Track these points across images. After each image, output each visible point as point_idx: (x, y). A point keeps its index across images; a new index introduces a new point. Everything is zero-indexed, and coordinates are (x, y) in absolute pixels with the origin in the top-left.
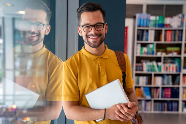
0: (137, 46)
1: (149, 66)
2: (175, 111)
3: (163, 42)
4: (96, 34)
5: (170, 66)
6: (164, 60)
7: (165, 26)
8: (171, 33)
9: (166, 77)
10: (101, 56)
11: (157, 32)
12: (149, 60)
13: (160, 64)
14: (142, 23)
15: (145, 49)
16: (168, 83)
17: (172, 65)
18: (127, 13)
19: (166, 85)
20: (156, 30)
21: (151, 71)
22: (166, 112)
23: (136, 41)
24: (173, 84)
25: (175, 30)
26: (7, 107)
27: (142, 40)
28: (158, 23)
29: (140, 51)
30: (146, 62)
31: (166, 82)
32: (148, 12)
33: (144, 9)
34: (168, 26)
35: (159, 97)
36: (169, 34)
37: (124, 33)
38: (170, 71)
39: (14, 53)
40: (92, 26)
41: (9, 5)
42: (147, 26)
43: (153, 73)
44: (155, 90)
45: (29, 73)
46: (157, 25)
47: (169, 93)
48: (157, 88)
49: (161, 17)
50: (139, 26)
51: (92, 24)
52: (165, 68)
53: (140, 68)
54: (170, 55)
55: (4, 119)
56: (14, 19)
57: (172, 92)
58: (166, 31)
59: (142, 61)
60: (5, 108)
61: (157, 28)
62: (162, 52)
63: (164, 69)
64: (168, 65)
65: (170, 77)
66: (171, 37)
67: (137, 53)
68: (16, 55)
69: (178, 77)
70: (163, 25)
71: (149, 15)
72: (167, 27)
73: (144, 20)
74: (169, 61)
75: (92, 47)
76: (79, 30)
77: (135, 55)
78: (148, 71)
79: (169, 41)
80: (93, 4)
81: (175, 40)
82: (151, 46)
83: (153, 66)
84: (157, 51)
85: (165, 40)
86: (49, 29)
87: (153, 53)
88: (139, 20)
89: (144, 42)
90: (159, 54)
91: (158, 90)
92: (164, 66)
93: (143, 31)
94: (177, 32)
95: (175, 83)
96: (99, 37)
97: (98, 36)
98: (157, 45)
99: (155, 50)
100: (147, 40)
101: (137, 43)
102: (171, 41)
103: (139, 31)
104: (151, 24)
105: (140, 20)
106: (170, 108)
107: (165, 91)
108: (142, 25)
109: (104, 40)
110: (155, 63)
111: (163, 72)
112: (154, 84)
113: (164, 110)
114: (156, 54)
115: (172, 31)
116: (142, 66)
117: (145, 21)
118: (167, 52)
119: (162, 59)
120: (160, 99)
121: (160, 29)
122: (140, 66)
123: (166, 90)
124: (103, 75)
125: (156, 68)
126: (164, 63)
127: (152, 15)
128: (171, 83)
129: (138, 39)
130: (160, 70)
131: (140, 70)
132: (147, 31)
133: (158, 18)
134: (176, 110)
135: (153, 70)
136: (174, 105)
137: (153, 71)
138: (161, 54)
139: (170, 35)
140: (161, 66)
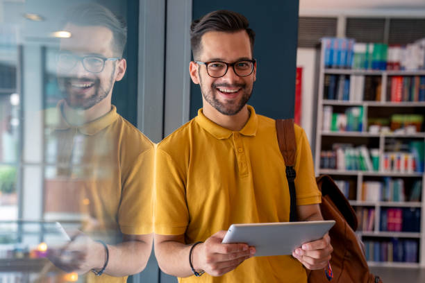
0: (323, 111)
1: (350, 157)
2: (411, 261)
3: (382, 102)
4: (235, 84)
5: (399, 159)
6: (386, 144)
7: (389, 67)
8: (402, 83)
9: (391, 184)
10: (241, 132)
11: (369, 79)
12: (350, 145)
13: (375, 153)
14: (335, 60)
15: (342, 120)
16: (396, 198)
17: (403, 156)
18: (302, 36)
19: (391, 201)
20: (367, 76)
21: (357, 169)
22: (390, 264)
23: (321, 101)
24: (408, 199)
25: (411, 77)
26: (26, 249)
27: (335, 98)
28: (371, 59)
29: (329, 124)
30: (344, 150)
31: (389, 195)
32: (349, 34)
33: (341, 27)
34: (396, 67)
35: (373, 229)
36: (397, 86)
37: (295, 82)
38: (399, 170)
39: (45, 126)
40: (229, 65)
41: (34, 17)
42: (346, 67)
43: (360, 174)
44: (365, 212)
45: (77, 172)
46: (370, 65)
47: (398, 220)
48: (370, 208)
49: (380, 46)
50: (329, 66)
51: (229, 59)
52: (389, 163)
53: (330, 162)
54: (400, 133)
55: (20, 275)
56: (44, 50)
57: (403, 217)
58: (390, 77)
59: (335, 146)
60: (22, 250)
61: (370, 72)
62: (382, 125)
63: (386, 165)
64: (394, 156)
65: (400, 183)
66: (403, 92)
67: (323, 129)
68: (49, 131)
69: (418, 184)
70: (384, 65)
71: (352, 41)
72: (393, 69)
73: (339, 53)
74: (398, 145)
75: (224, 113)
76: (193, 70)
77: (319, 133)
78: (350, 168)
79: (397, 100)
80: (234, 16)
81: (410, 99)
82: (356, 112)
83: (361, 158)
84: (370, 124)
85: (389, 98)
86: (122, 67)
87: (360, 128)
88: (328, 53)
89: (339, 102)
90: (374, 131)
91: (372, 213)
92: (386, 159)
93: (337, 77)
94: (417, 80)
95: (412, 198)
96: (240, 90)
97: (239, 88)
98: (370, 108)
99: (364, 120)
100: (347, 97)
101: (325, 105)
102: (402, 100)
103: (329, 78)
104: (357, 61)
105: (332, 52)
106: (400, 254)
107: (388, 216)
108: (334, 65)
109: (249, 97)
110: (364, 152)
111: (383, 171)
112: (363, 199)
113: (387, 260)
114: (368, 130)
115: (403, 79)
116: (336, 158)
117: (343, 56)
118: (392, 126)
119: (382, 142)
120: (377, 233)
121: (377, 72)
122: (330, 158)
123: (391, 214)
124: (244, 174)
125: (367, 162)
126: (386, 151)
127: (359, 41)
128: (401, 196)
129: (326, 96)
130: (376, 167)
131: (330, 167)
132: (348, 77)
133: (371, 48)
134: (414, 259)
135: (359, 167)
136: (410, 248)
137: (361, 169)
138: (380, 131)
139: (400, 88)
140: (378, 158)
